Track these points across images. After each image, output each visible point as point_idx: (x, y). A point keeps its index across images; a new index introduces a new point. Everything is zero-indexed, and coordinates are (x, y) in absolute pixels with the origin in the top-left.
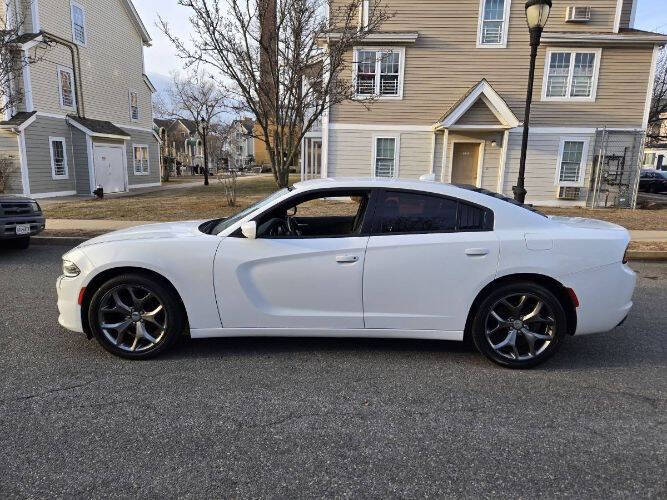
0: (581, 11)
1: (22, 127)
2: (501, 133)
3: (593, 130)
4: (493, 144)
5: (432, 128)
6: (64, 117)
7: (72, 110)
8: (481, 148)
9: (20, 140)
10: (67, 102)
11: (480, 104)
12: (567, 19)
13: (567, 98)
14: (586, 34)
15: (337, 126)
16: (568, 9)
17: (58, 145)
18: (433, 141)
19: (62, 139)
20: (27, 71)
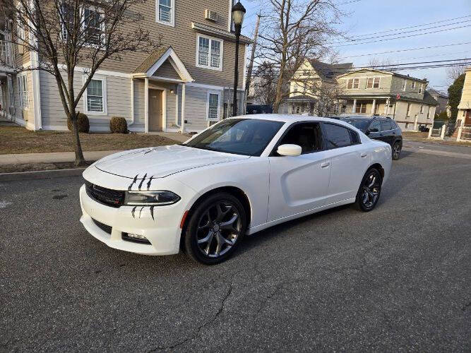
0: (214, 14)
2: (176, 85)
3: (222, 88)
4: (172, 92)
5: (131, 76)
8: (164, 94)
11: (168, 63)
12: (206, 17)
13: (209, 67)
14: (215, 29)
16: (206, 11)
18: (132, 86)
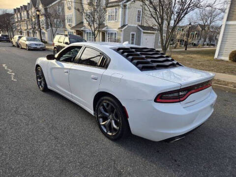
1: (123, 29)
6: (136, 26)
7: (140, 23)
9: (122, 33)
10: (139, 21)
15: (230, 23)
17: (133, 35)
19: (135, 33)
20: (127, 11)
